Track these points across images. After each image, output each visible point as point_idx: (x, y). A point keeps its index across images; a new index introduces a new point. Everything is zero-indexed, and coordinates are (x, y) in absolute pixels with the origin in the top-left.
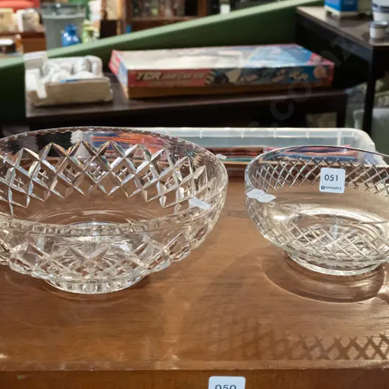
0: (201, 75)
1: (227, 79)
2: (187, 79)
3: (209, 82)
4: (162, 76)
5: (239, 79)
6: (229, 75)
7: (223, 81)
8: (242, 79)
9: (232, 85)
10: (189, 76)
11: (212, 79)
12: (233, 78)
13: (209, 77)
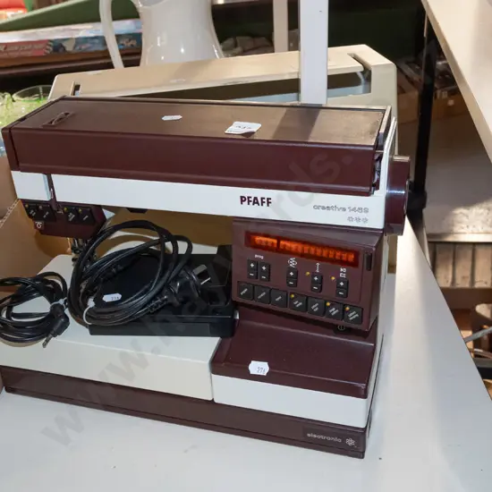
0: (41, 46)
1: (64, 48)
2: (29, 50)
3: (48, 52)
4: (5, 48)
5: (75, 47)
6: (65, 44)
7: (61, 50)
8: (78, 48)
9: (69, 54)
10: (30, 46)
11: (51, 49)
12: (69, 47)
13: (48, 47)
